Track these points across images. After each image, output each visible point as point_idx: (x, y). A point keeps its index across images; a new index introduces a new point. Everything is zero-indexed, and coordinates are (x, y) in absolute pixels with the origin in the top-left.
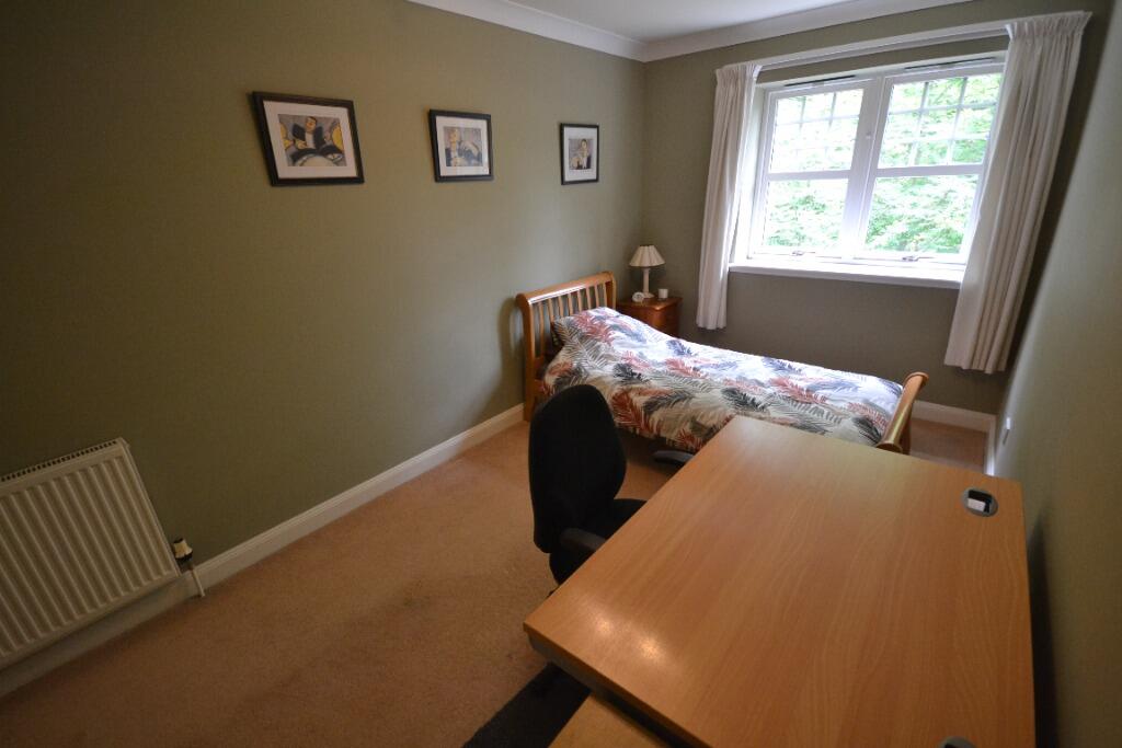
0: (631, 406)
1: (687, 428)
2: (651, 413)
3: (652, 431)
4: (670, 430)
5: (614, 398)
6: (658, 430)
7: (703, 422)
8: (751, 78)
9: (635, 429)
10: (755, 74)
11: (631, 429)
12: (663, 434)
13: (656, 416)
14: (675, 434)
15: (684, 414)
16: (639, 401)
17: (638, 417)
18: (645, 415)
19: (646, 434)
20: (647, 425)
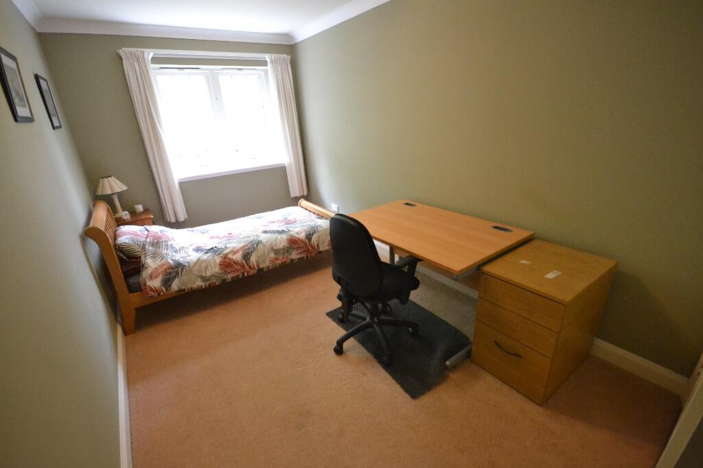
0: (235, 263)
1: (272, 255)
2: (249, 259)
3: (255, 269)
4: (264, 261)
5: (220, 265)
6: (258, 266)
7: (278, 247)
8: (148, 59)
9: (243, 274)
10: (150, 58)
11: (241, 276)
12: (261, 267)
13: (253, 259)
14: (268, 261)
15: (266, 250)
16: (238, 257)
17: (243, 266)
18: (246, 262)
19: (252, 272)
20: (250, 267)
